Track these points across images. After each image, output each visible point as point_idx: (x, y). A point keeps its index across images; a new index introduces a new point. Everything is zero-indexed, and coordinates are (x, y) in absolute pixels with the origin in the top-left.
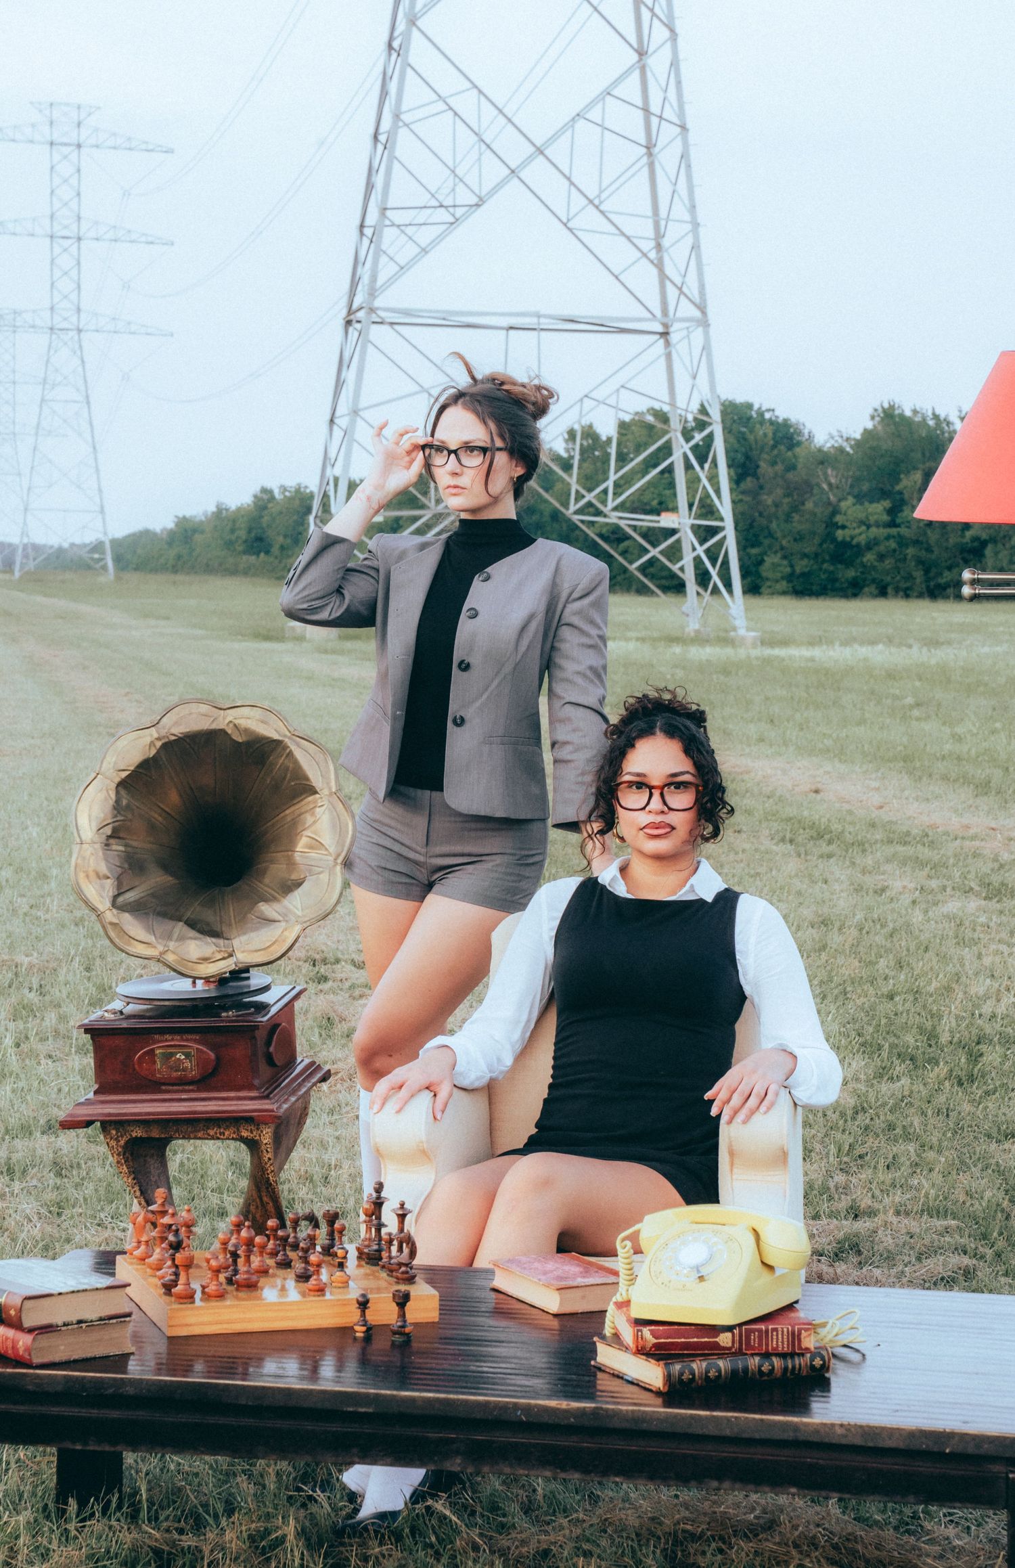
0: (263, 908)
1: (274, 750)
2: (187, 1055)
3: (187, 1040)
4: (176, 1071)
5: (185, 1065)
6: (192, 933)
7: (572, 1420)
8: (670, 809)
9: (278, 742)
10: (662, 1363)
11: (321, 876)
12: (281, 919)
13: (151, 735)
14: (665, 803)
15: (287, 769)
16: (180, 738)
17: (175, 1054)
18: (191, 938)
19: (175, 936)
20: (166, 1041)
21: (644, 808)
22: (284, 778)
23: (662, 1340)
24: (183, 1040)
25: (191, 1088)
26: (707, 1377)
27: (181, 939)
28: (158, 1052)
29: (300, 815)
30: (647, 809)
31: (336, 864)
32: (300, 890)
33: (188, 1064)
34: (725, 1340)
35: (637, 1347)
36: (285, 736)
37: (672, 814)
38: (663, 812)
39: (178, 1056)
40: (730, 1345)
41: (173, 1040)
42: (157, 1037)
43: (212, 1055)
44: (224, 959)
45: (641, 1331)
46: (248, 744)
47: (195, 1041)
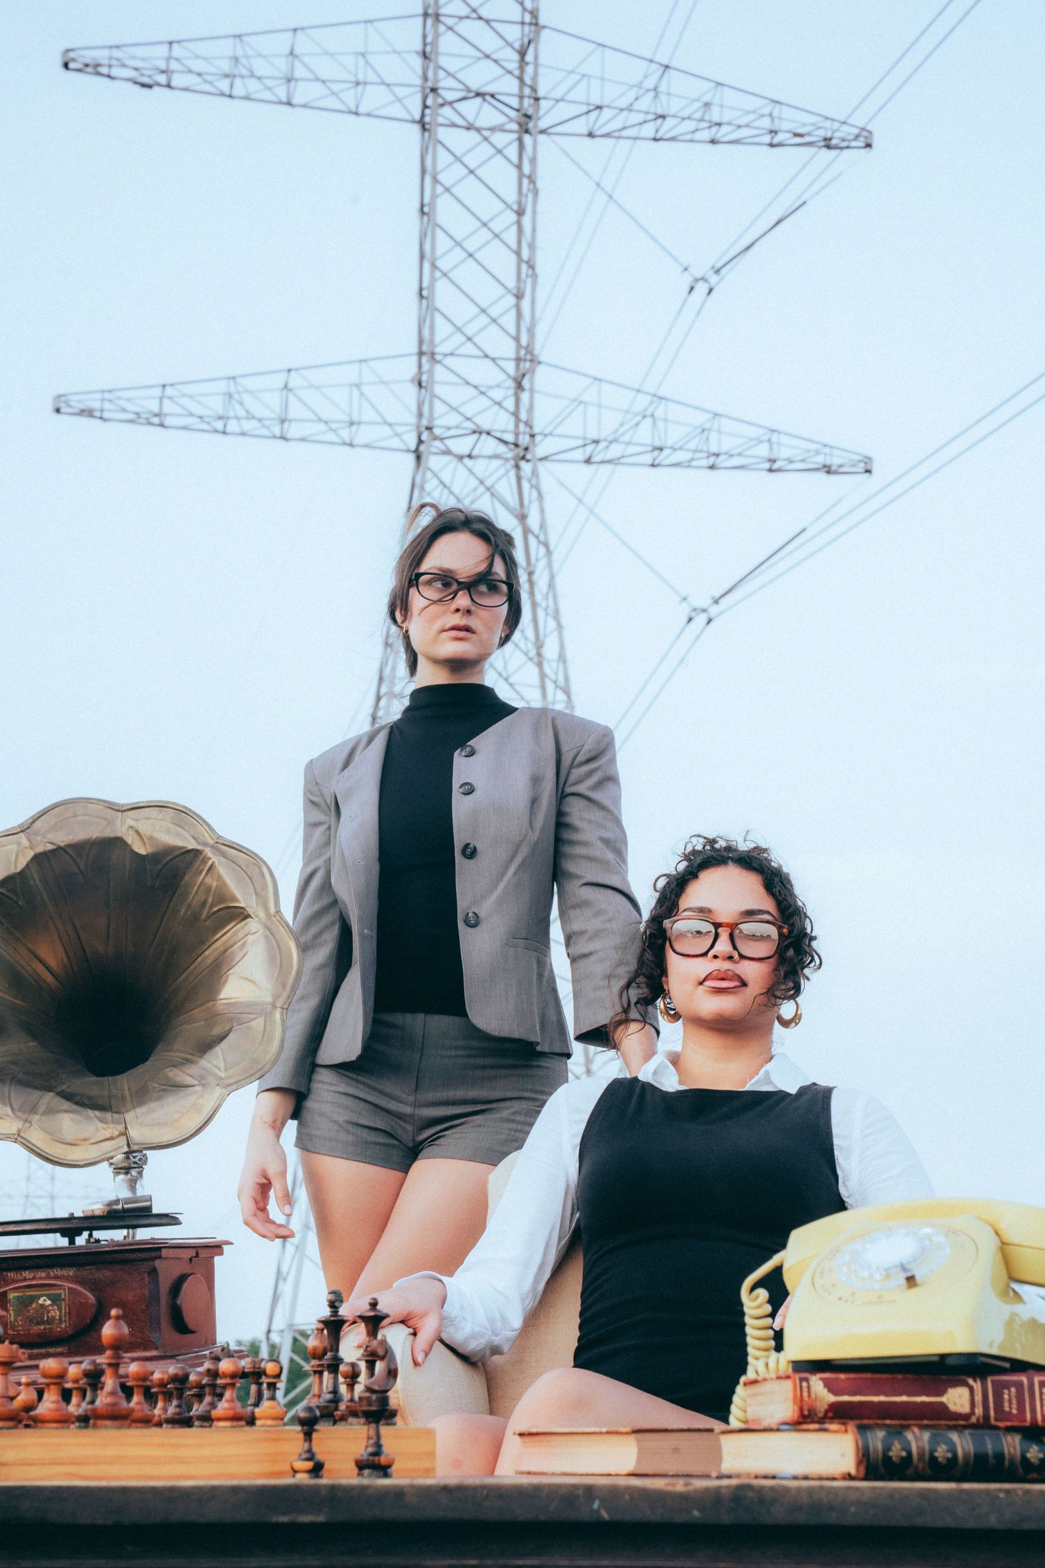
0: (170, 1074)
1: (189, 865)
2: (55, 1300)
3: (56, 1277)
4: (38, 1324)
5: (52, 1313)
6: (66, 1105)
7: (696, 1513)
8: (742, 957)
9: (197, 852)
10: (851, 1426)
11: (253, 1023)
12: (195, 1082)
13: (19, 843)
14: (735, 948)
15: (209, 889)
16: (60, 848)
17: (39, 1297)
18: (66, 1111)
19: (42, 1108)
20: (25, 1279)
21: (705, 954)
22: (204, 903)
23: (846, 1398)
24: (48, 1277)
25: (59, 1350)
26: (933, 1459)
27: (50, 1111)
28: (12, 1296)
29: (226, 950)
30: (711, 953)
31: (274, 1007)
32: (224, 1044)
33: (55, 1313)
34: (958, 1401)
35: (801, 1410)
36: (205, 844)
37: (746, 963)
38: (730, 958)
39: (41, 1301)
40: (966, 1409)
41: (34, 1278)
42: (11, 1275)
43: (92, 1298)
44: (111, 1138)
45: (807, 1380)
46: (155, 858)
47: (67, 1279)
